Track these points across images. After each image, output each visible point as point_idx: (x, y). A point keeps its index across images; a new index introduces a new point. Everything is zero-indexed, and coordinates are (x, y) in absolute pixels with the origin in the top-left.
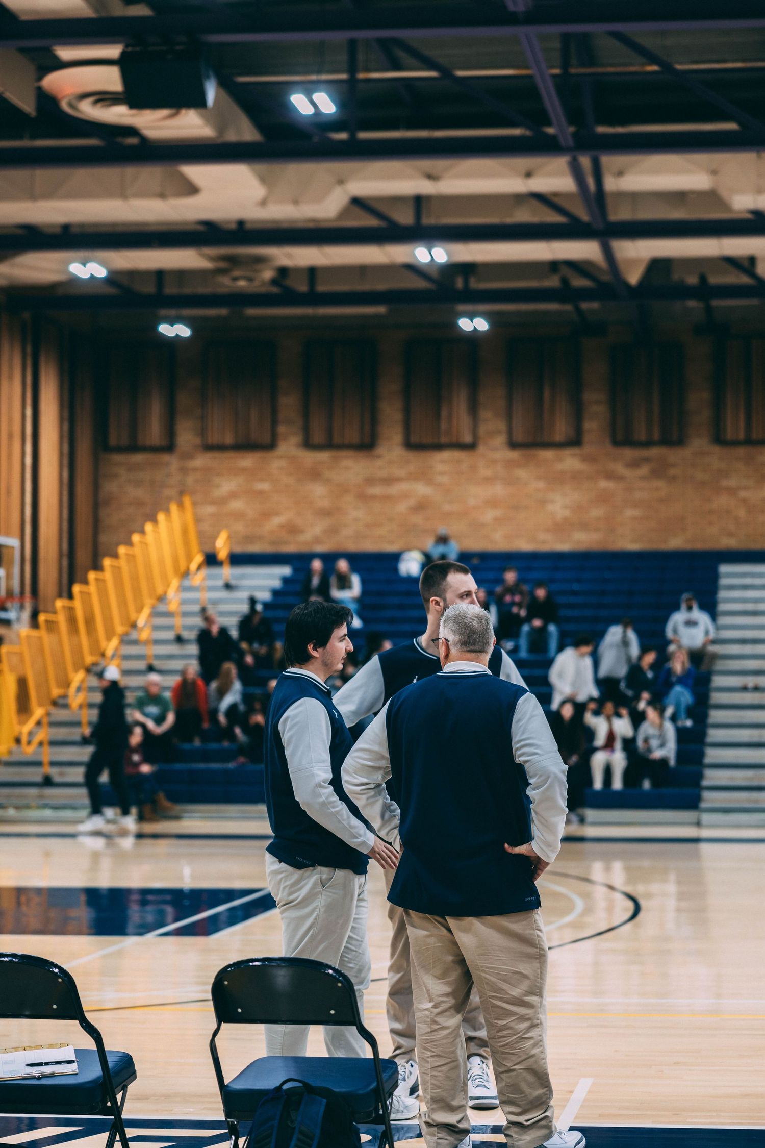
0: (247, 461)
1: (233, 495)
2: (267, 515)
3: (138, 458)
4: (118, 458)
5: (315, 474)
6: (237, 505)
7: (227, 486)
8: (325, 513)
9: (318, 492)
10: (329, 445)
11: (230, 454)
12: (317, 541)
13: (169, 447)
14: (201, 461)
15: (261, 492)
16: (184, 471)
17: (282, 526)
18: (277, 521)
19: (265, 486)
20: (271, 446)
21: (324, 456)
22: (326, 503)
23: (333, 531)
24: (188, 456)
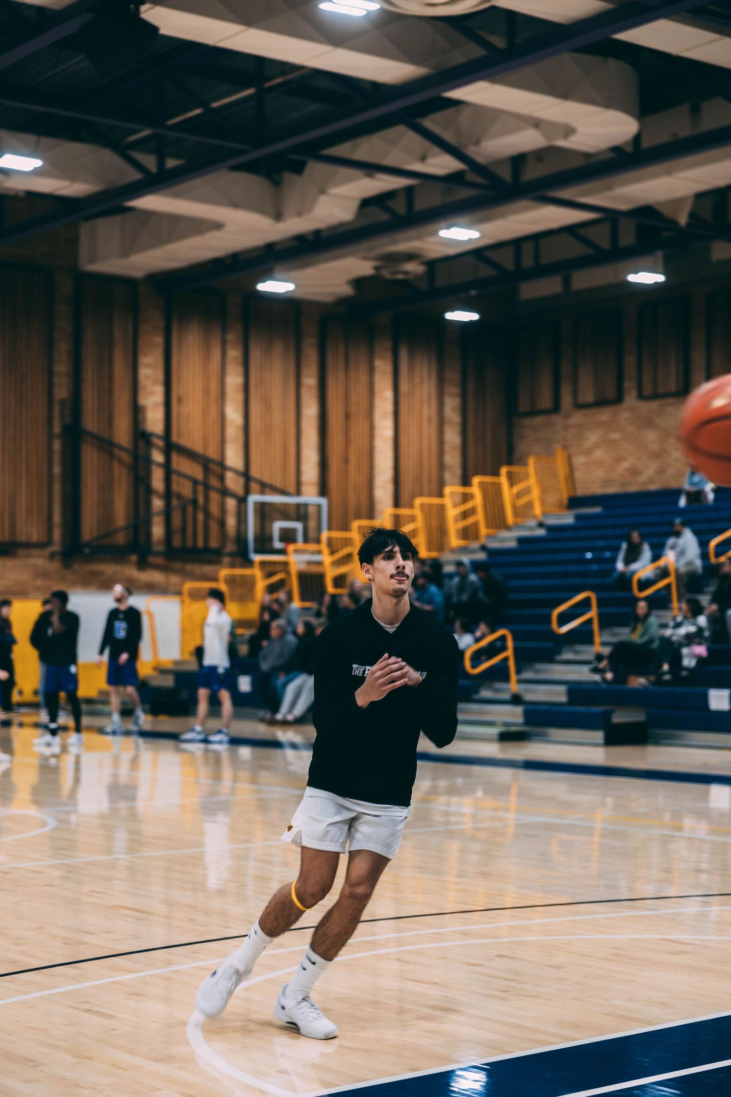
0: (604, 415)
1: (597, 446)
2: (618, 460)
3: (538, 420)
4: (526, 421)
5: (648, 423)
6: (599, 454)
7: (593, 438)
8: (656, 456)
9: (651, 436)
10: (655, 396)
11: (594, 411)
12: (651, 481)
13: (556, 408)
14: (577, 418)
15: (614, 441)
16: (566, 427)
17: (628, 470)
18: (625, 465)
19: (615, 436)
20: (618, 399)
21: (654, 405)
22: (655, 447)
23: (661, 471)
24: (568, 416)
